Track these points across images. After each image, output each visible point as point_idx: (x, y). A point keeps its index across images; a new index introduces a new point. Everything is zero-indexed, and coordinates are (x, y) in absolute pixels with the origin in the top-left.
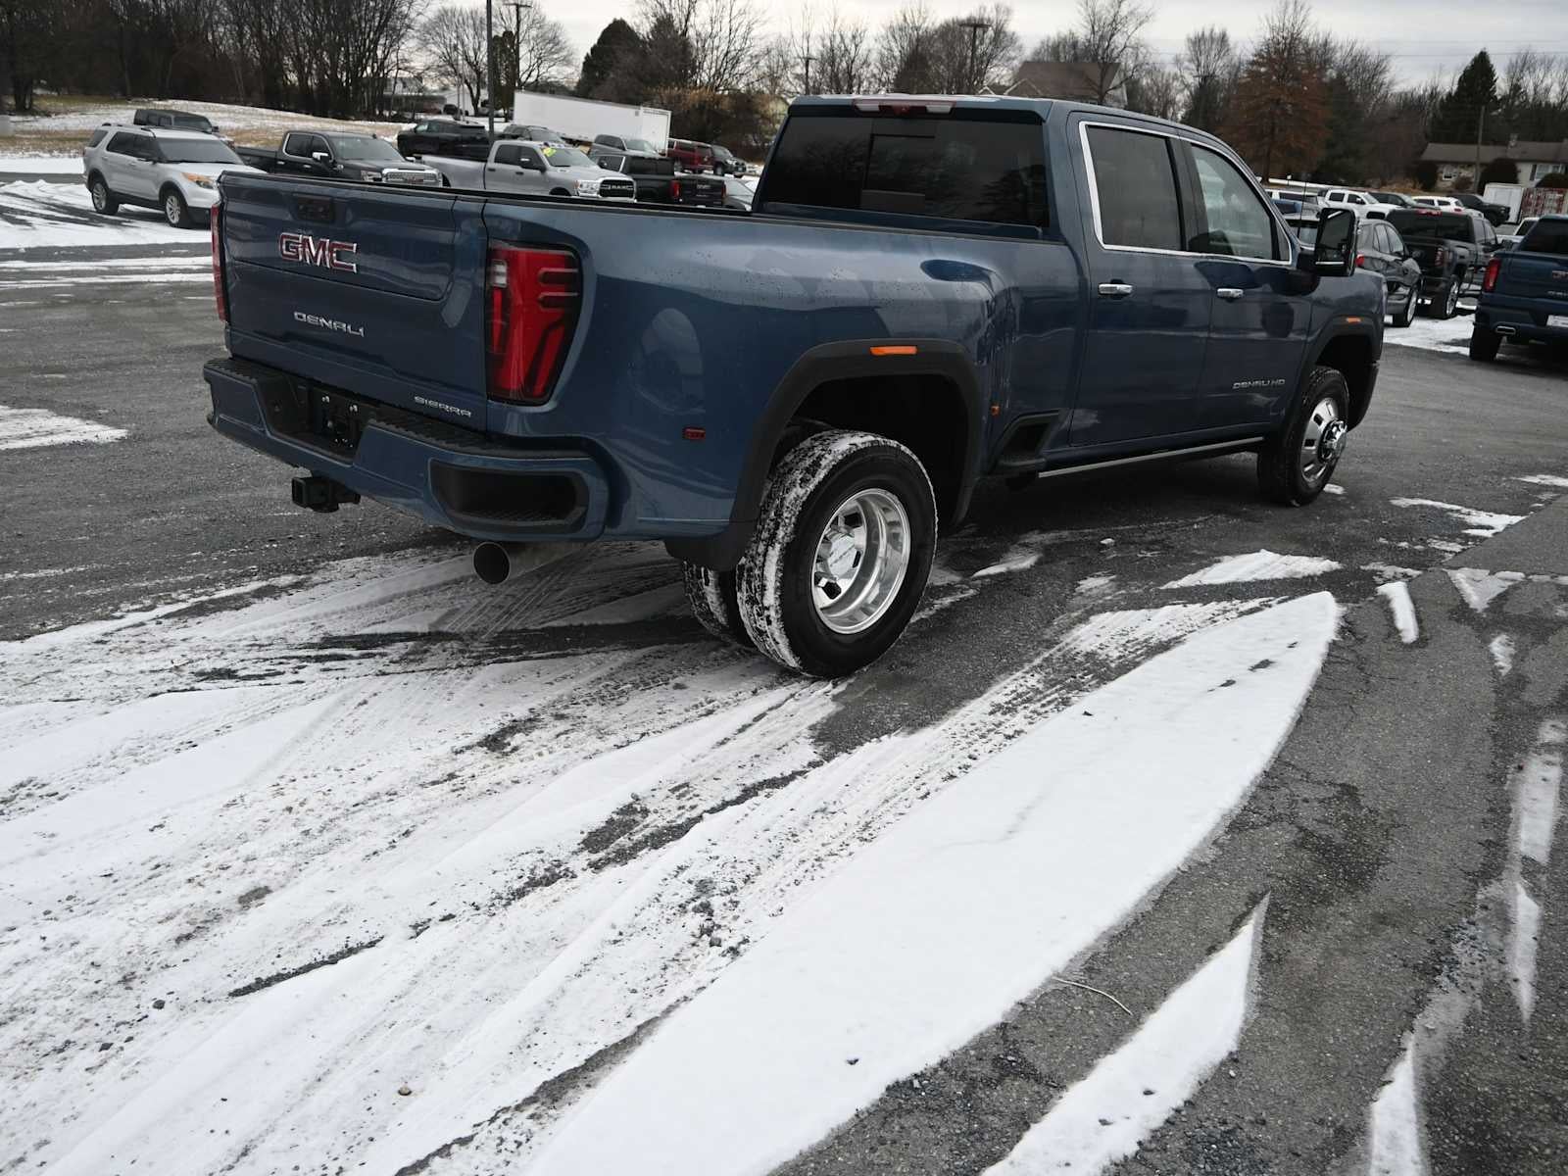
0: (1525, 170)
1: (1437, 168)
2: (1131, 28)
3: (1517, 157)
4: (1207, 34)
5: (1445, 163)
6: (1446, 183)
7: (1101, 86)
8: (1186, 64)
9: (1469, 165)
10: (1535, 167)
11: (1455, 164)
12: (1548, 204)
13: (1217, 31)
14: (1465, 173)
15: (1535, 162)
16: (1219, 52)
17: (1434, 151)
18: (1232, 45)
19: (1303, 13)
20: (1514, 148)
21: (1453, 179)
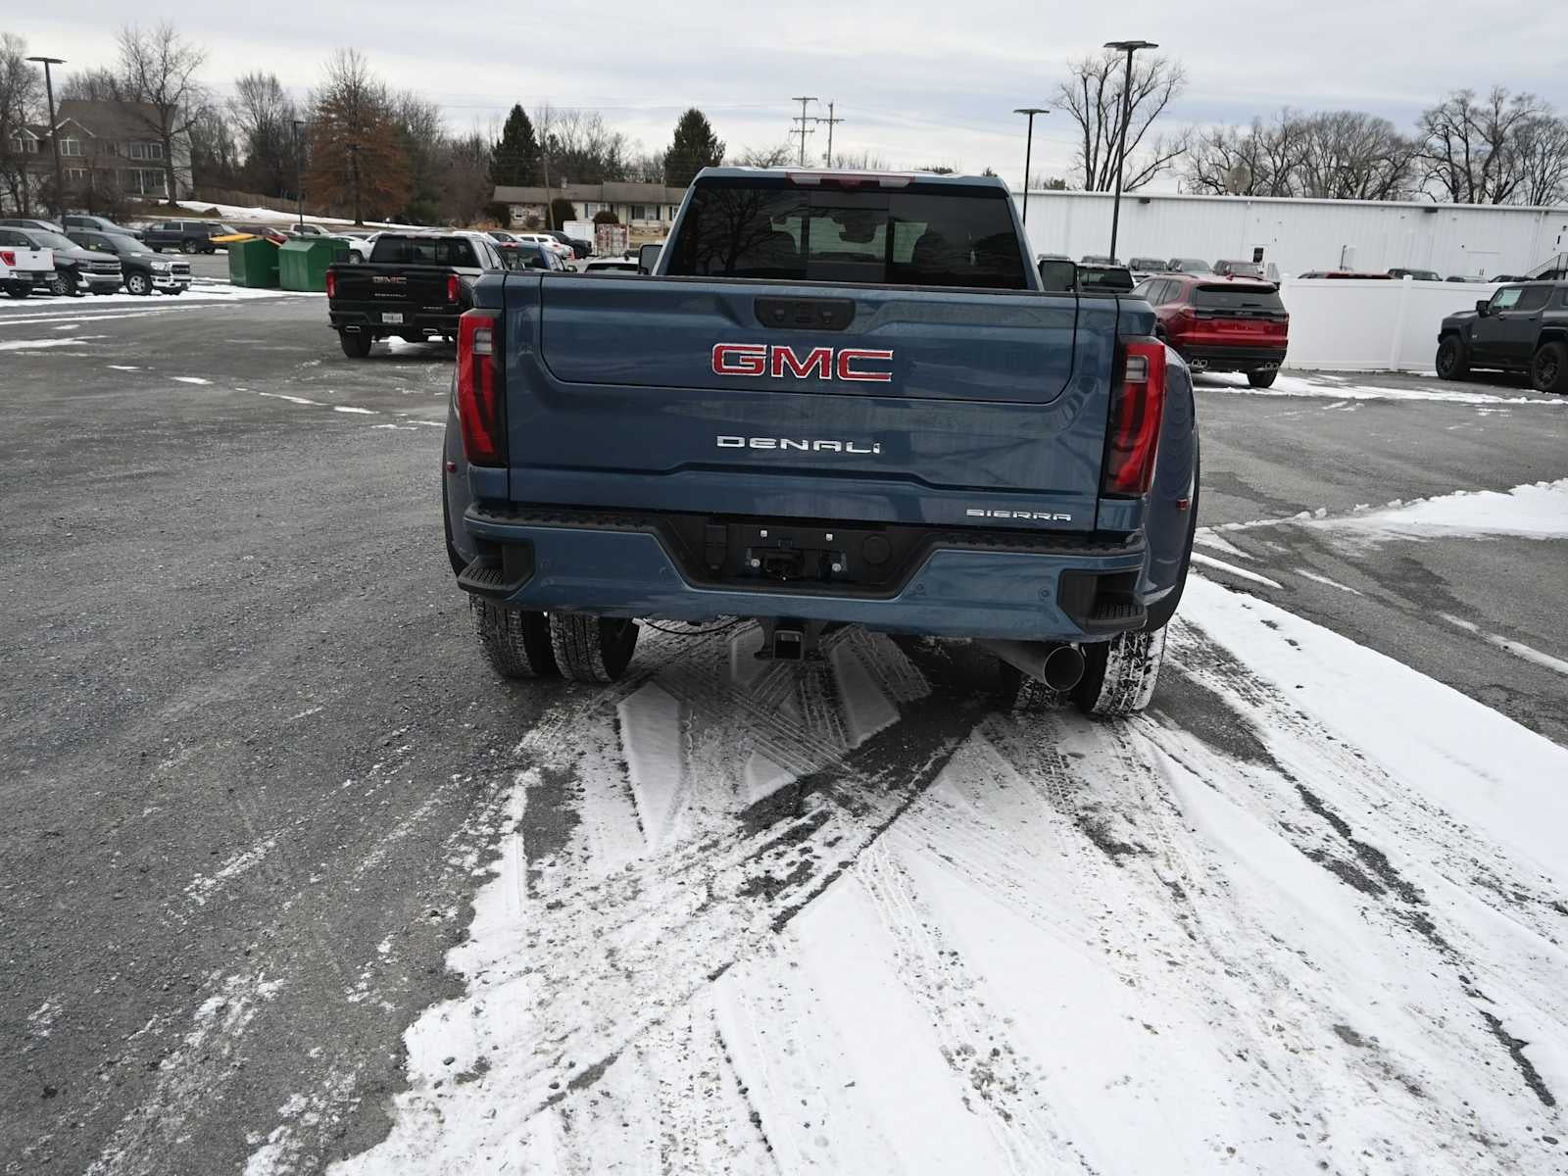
0: (579, 209)
1: (508, 209)
2: (184, 68)
3: (571, 198)
4: (256, 78)
5: (515, 203)
6: (518, 222)
7: (164, 129)
8: (240, 108)
9: (534, 205)
10: (586, 206)
11: (523, 204)
12: (615, 238)
13: (266, 76)
14: (533, 212)
15: (586, 202)
16: (273, 96)
17: (503, 193)
18: (284, 90)
19: (360, 62)
20: (567, 190)
21: (524, 218)
